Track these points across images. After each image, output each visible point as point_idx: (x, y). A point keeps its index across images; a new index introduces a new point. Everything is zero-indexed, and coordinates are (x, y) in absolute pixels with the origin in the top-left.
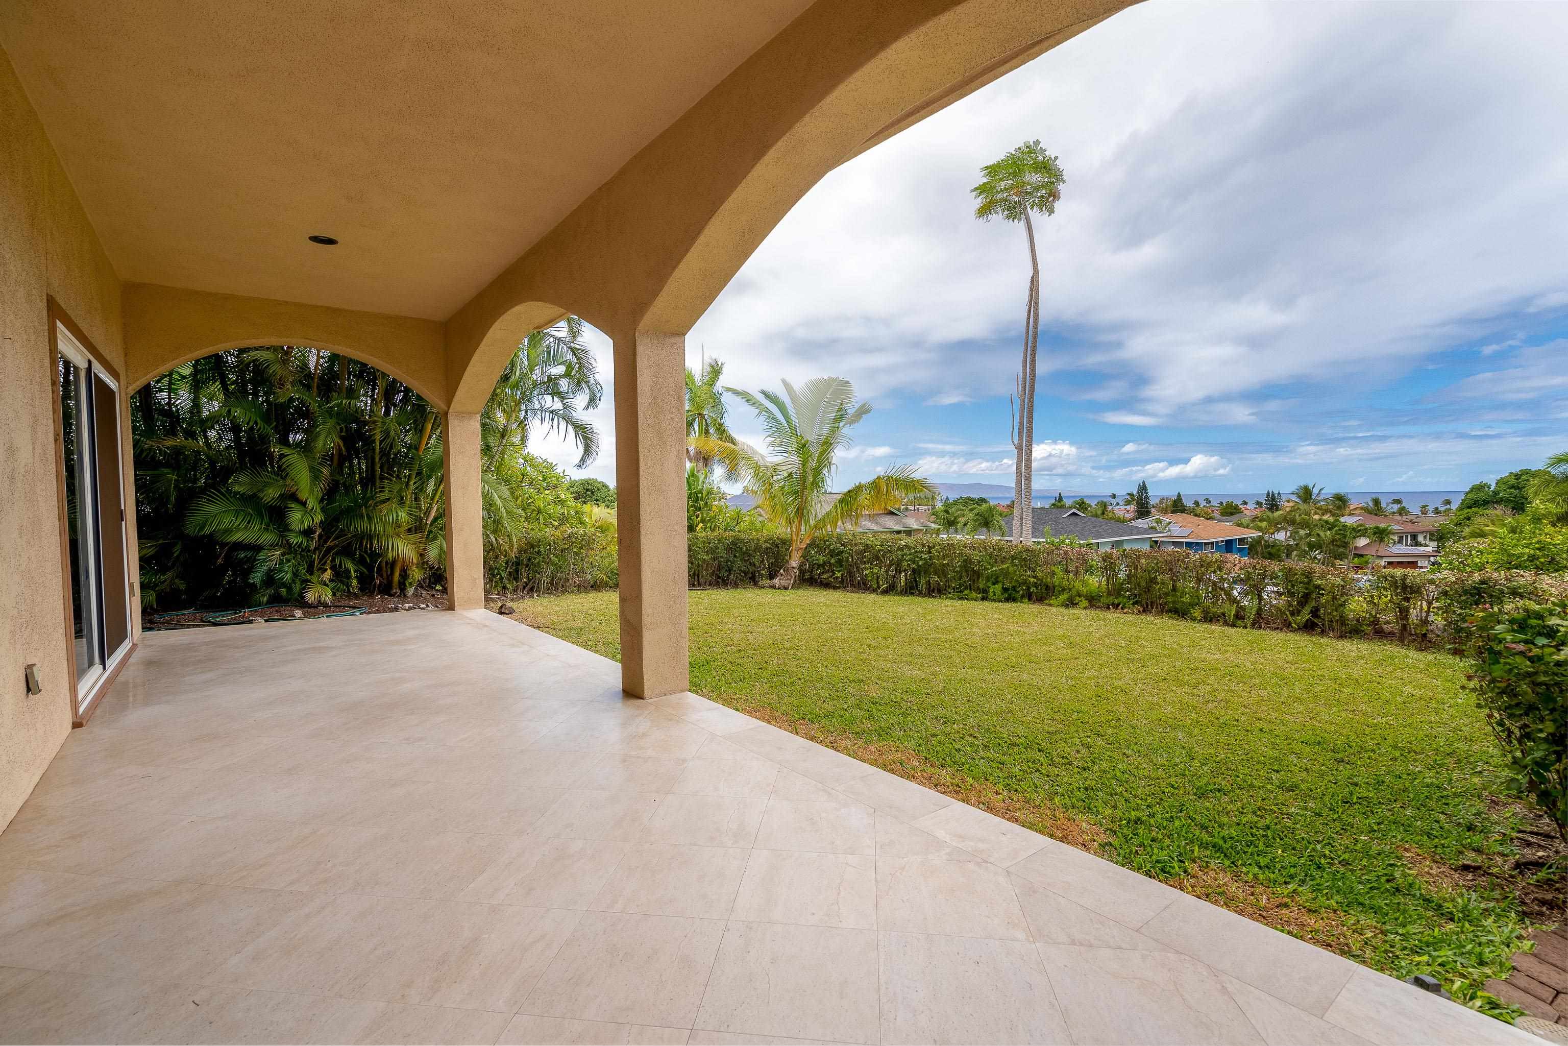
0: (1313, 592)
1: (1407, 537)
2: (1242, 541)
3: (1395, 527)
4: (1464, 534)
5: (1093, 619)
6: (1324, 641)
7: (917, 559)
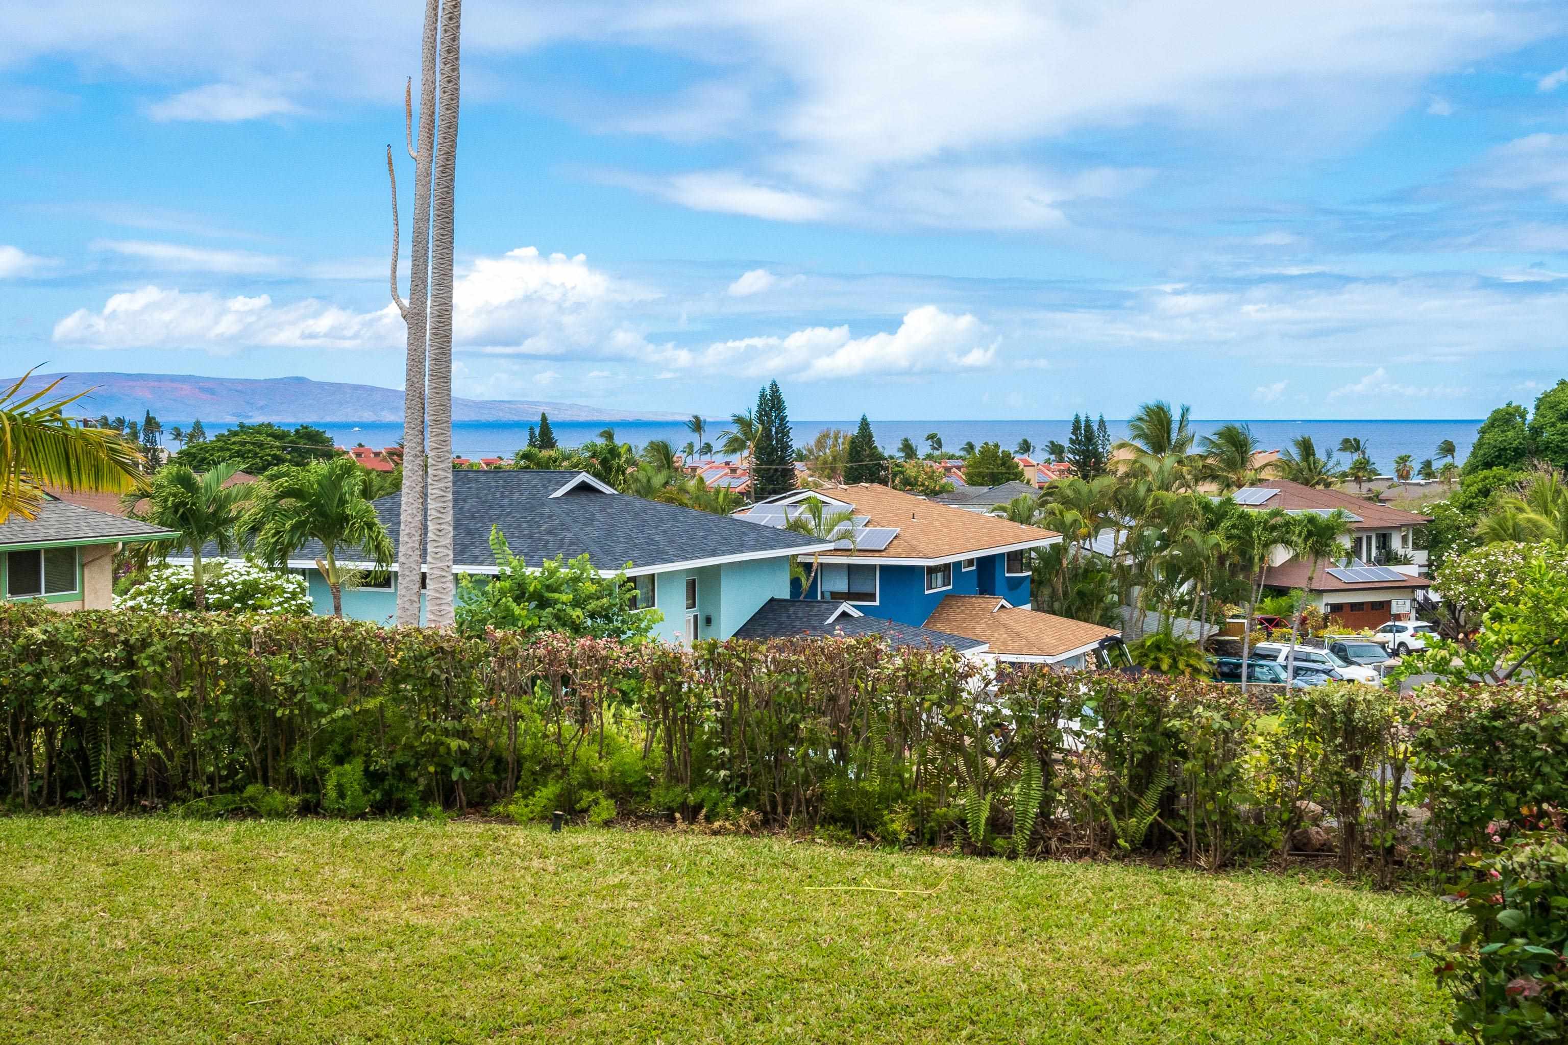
0: (1162, 750)
1: (1369, 539)
2: (1016, 559)
3: (1352, 516)
4: (1477, 531)
5: (628, 862)
6: (1186, 881)
7: (87, 688)
